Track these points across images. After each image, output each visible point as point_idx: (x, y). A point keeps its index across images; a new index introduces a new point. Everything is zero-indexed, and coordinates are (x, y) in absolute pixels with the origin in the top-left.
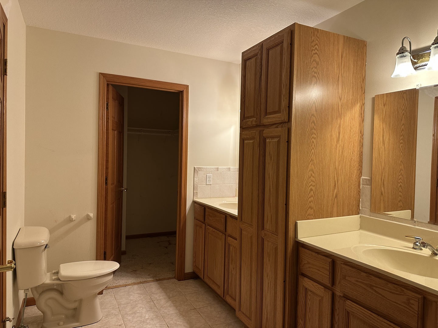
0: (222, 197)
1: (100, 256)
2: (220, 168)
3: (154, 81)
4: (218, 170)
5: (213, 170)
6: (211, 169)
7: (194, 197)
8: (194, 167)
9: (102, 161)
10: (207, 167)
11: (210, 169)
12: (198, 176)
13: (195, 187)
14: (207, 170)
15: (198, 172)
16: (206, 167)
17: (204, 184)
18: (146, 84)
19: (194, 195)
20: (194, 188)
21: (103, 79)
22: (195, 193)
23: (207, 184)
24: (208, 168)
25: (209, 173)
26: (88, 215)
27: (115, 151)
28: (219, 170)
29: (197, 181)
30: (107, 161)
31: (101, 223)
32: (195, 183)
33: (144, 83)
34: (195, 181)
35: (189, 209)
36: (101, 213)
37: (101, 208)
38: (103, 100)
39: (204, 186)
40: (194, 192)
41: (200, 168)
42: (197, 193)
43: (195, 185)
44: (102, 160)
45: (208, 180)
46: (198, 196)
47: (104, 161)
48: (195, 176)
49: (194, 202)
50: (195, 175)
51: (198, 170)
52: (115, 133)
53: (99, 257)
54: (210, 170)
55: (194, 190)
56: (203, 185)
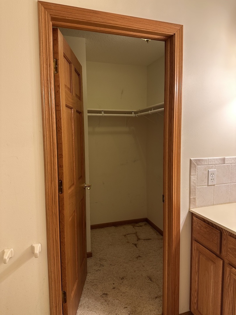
0: (230, 203)
1: (56, 307)
2: (228, 159)
3: (129, 18)
4: (224, 162)
5: (218, 163)
6: (215, 161)
7: (191, 205)
8: (191, 160)
9: (51, 158)
10: (209, 158)
11: (213, 161)
12: (196, 172)
13: (191, 190)
14: (210, 163)
15: (196, 167)
16: (207, 158)
17: (205, 184)
18: (117, 23)
19: (191, 202)
20: (191, 192)
21: (45, 13)
22: (192, 200)
23: (209, 185)
24: (211, 159)
25: (212, 168)
26: (32, 248)
27: (72, 138)
28: (226, 162)
29: (195, 180)
30: (60, 156)
31: (54, 257)
32: (192, 183)
33: (114, 21)
34: (192, 180)
35: (184, 224)
36: (53, 242)
37: (53, 235)
38: (46, 51)
39: (206, 187)
40: (190, 198)
41: (199, 160)
42: (195, 199)
43: (192, 187)
44: (51, 156)
45: (210, 178)
46: (197, 204)
47: (53, 157)
48: (192, 174)
49: (192, 215)
50: (192, 171)
51: (196, 163)
52: (72, 113)
53: (54, 308)
54: (214, 163)
55: (191, 195)
56: (203, 186)
